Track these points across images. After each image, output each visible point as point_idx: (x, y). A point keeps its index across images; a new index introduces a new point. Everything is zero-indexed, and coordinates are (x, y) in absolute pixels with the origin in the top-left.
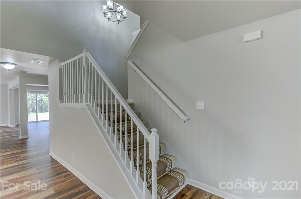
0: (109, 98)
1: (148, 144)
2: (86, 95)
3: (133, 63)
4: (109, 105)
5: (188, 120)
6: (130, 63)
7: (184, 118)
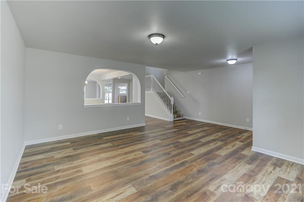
0: (161, 90)
1: (171, 100)
2: (152, 89)
3: (167, 77)
4: (161, 93)
5: (185, 97)
6: (166, 76)
7: (183, 96)
